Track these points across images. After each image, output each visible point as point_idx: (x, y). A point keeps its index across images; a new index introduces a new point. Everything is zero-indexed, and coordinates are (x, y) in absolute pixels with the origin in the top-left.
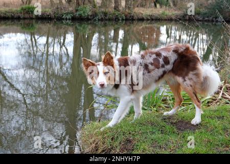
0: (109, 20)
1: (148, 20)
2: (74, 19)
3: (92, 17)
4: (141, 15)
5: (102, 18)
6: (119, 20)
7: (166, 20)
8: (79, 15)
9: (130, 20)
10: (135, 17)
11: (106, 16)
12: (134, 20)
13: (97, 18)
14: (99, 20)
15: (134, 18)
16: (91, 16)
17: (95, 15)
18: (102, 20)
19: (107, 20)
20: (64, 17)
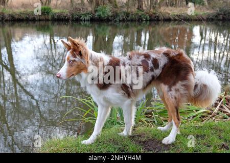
0: (132, 20)
1: (175, 20)
2: (92, 20)
3: (113, 18)
4: (167, 15)
5: (124, 19)
6: (142, 21)
7: (196, 20)
8: (98, 15)
9: (155, 20)
10: (161, 17)
11: (128, 17)
12: (160, 20)
13: (117, 19)
14: (120, 21)
15: (160, 19)
16: (111, 17)
17: (116, 15)
18: (123, 21)
19: (128, 21)
20: (82, 18)
